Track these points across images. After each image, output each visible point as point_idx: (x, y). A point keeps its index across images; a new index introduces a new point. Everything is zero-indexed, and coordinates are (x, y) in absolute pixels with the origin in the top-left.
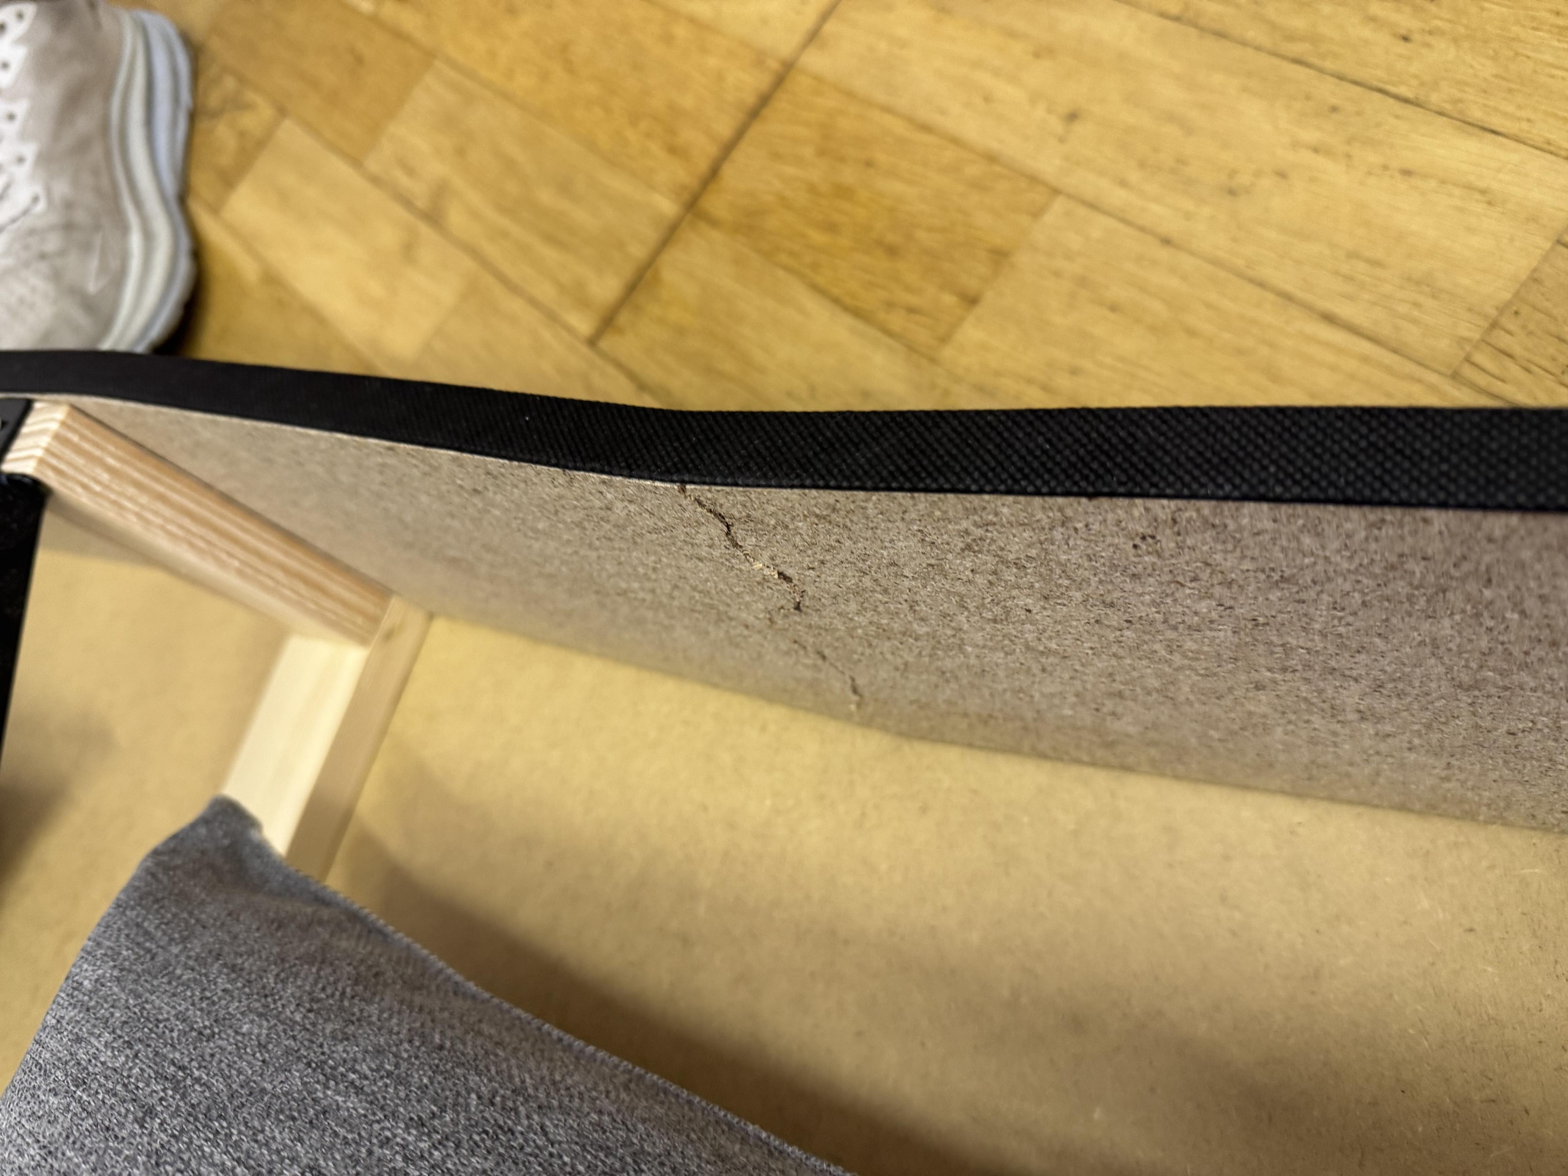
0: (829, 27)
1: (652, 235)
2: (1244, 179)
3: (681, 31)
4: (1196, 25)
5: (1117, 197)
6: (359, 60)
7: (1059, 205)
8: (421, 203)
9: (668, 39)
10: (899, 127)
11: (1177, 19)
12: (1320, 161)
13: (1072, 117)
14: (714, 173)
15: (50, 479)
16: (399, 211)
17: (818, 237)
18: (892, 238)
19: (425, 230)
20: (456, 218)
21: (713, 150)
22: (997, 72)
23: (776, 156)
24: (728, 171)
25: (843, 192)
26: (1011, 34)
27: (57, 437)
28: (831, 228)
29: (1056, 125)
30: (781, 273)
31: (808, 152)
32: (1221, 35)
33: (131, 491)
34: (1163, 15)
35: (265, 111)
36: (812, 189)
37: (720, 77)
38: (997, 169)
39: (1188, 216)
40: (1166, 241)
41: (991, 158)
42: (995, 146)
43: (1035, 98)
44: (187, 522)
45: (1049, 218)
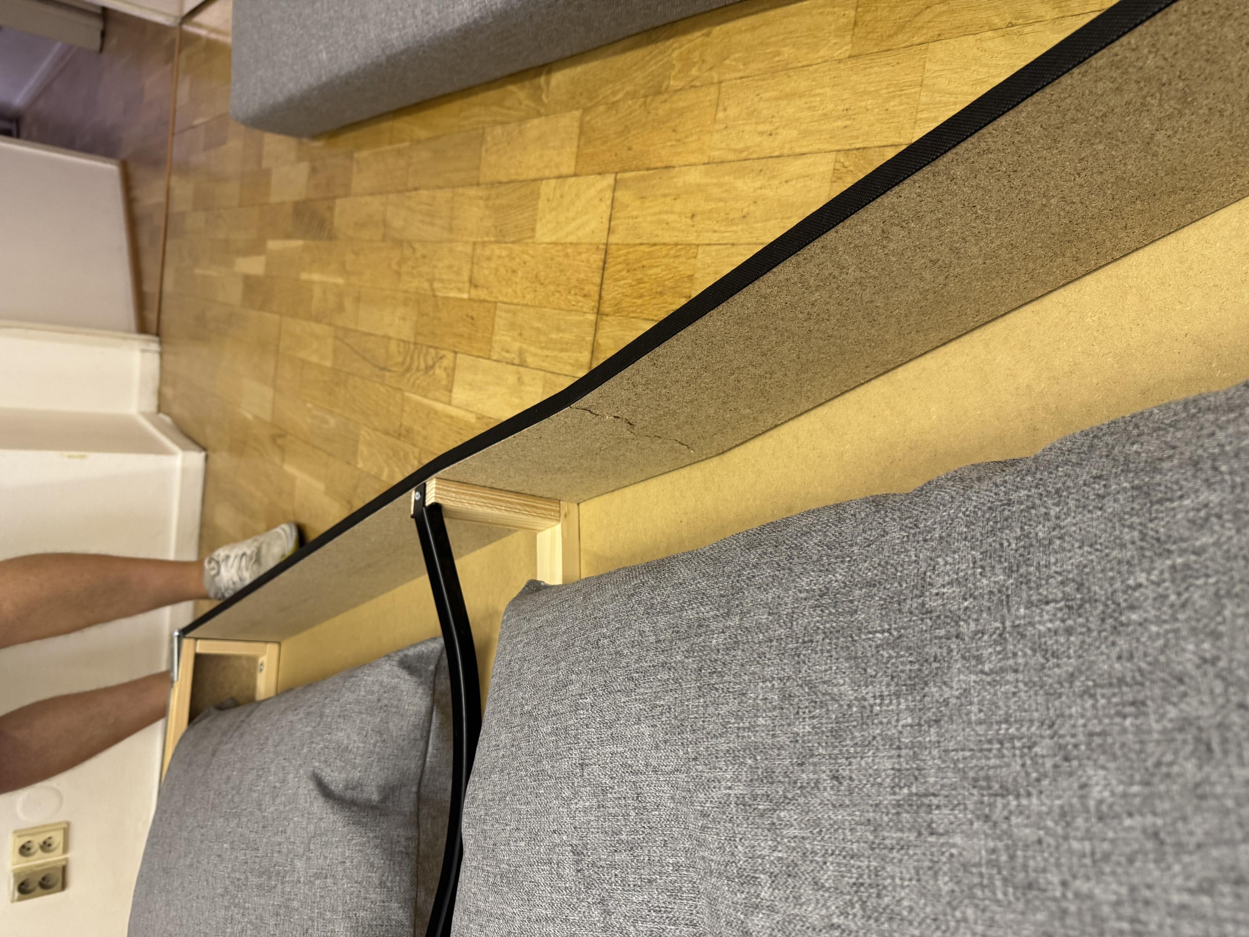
0: (613, 223)
1: (591, 330)
2: (746, 210)
3: (569, 250)
4: (714, 163)
5: (715, 237)
6: (472, 318)
7: (700, 250)
8: (517, 361)
9: (567, 255)
10: (647, 249)
11: (708, 163)
12: (763, 191)
13: (693, 216)
14: (600, 297)
15: (440, 501)
16: (510, 367)
17: (639, 302)
18: (659, 289)
19: (522, 369)
20: (529, 360)
21: (597, 289)
22: (666, 212)
23: (616, 280)
24: (604, 293)
25: (640, 281)
26: (665, 196)
27: (436, 488)
28: (641, 296)
29: (689, 222)
30: (633, 320)
31: (624, 273)
32: (722, 162)
33: (463, 496)
34: (704, 164)
35: (450, 355)
36: (631, 286)
37: (588, 261)
38: (679, 247)
39: (736, 232)
40: (733, 244)
41: (676, 244)
42: (675, 239)
43: (680, 214)
44: (483, 500)
45: (699, 256)
